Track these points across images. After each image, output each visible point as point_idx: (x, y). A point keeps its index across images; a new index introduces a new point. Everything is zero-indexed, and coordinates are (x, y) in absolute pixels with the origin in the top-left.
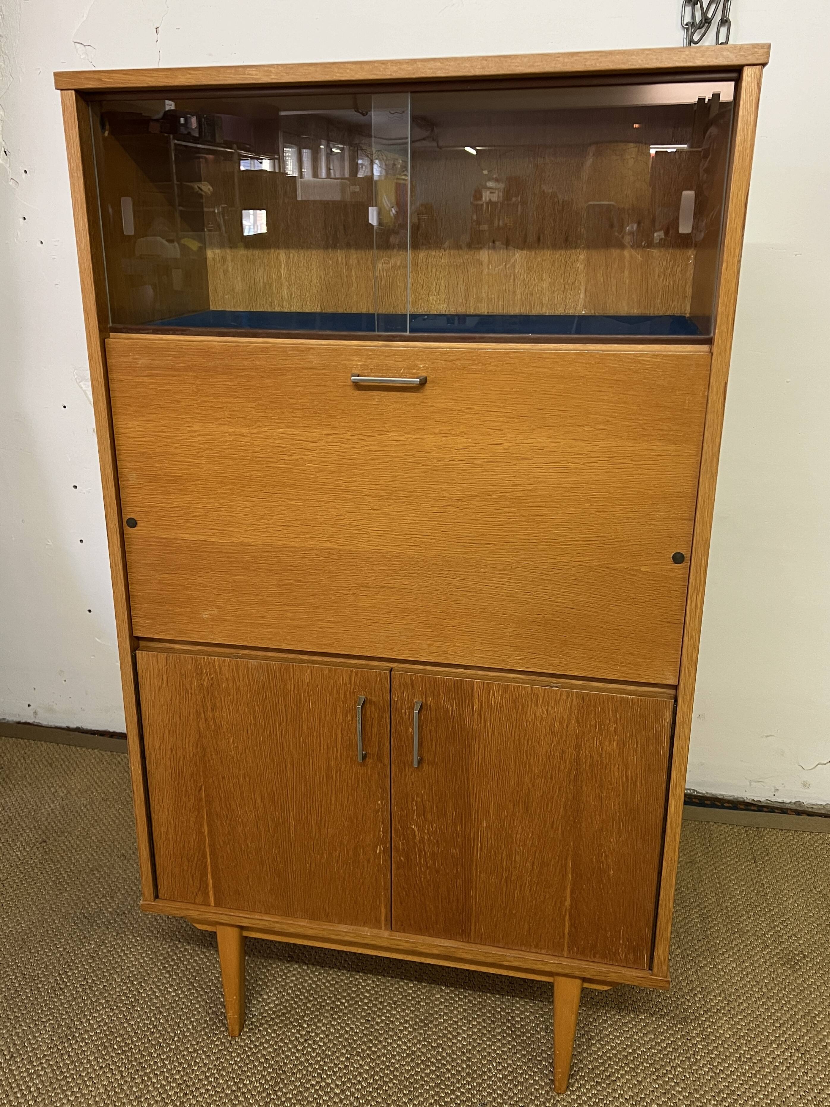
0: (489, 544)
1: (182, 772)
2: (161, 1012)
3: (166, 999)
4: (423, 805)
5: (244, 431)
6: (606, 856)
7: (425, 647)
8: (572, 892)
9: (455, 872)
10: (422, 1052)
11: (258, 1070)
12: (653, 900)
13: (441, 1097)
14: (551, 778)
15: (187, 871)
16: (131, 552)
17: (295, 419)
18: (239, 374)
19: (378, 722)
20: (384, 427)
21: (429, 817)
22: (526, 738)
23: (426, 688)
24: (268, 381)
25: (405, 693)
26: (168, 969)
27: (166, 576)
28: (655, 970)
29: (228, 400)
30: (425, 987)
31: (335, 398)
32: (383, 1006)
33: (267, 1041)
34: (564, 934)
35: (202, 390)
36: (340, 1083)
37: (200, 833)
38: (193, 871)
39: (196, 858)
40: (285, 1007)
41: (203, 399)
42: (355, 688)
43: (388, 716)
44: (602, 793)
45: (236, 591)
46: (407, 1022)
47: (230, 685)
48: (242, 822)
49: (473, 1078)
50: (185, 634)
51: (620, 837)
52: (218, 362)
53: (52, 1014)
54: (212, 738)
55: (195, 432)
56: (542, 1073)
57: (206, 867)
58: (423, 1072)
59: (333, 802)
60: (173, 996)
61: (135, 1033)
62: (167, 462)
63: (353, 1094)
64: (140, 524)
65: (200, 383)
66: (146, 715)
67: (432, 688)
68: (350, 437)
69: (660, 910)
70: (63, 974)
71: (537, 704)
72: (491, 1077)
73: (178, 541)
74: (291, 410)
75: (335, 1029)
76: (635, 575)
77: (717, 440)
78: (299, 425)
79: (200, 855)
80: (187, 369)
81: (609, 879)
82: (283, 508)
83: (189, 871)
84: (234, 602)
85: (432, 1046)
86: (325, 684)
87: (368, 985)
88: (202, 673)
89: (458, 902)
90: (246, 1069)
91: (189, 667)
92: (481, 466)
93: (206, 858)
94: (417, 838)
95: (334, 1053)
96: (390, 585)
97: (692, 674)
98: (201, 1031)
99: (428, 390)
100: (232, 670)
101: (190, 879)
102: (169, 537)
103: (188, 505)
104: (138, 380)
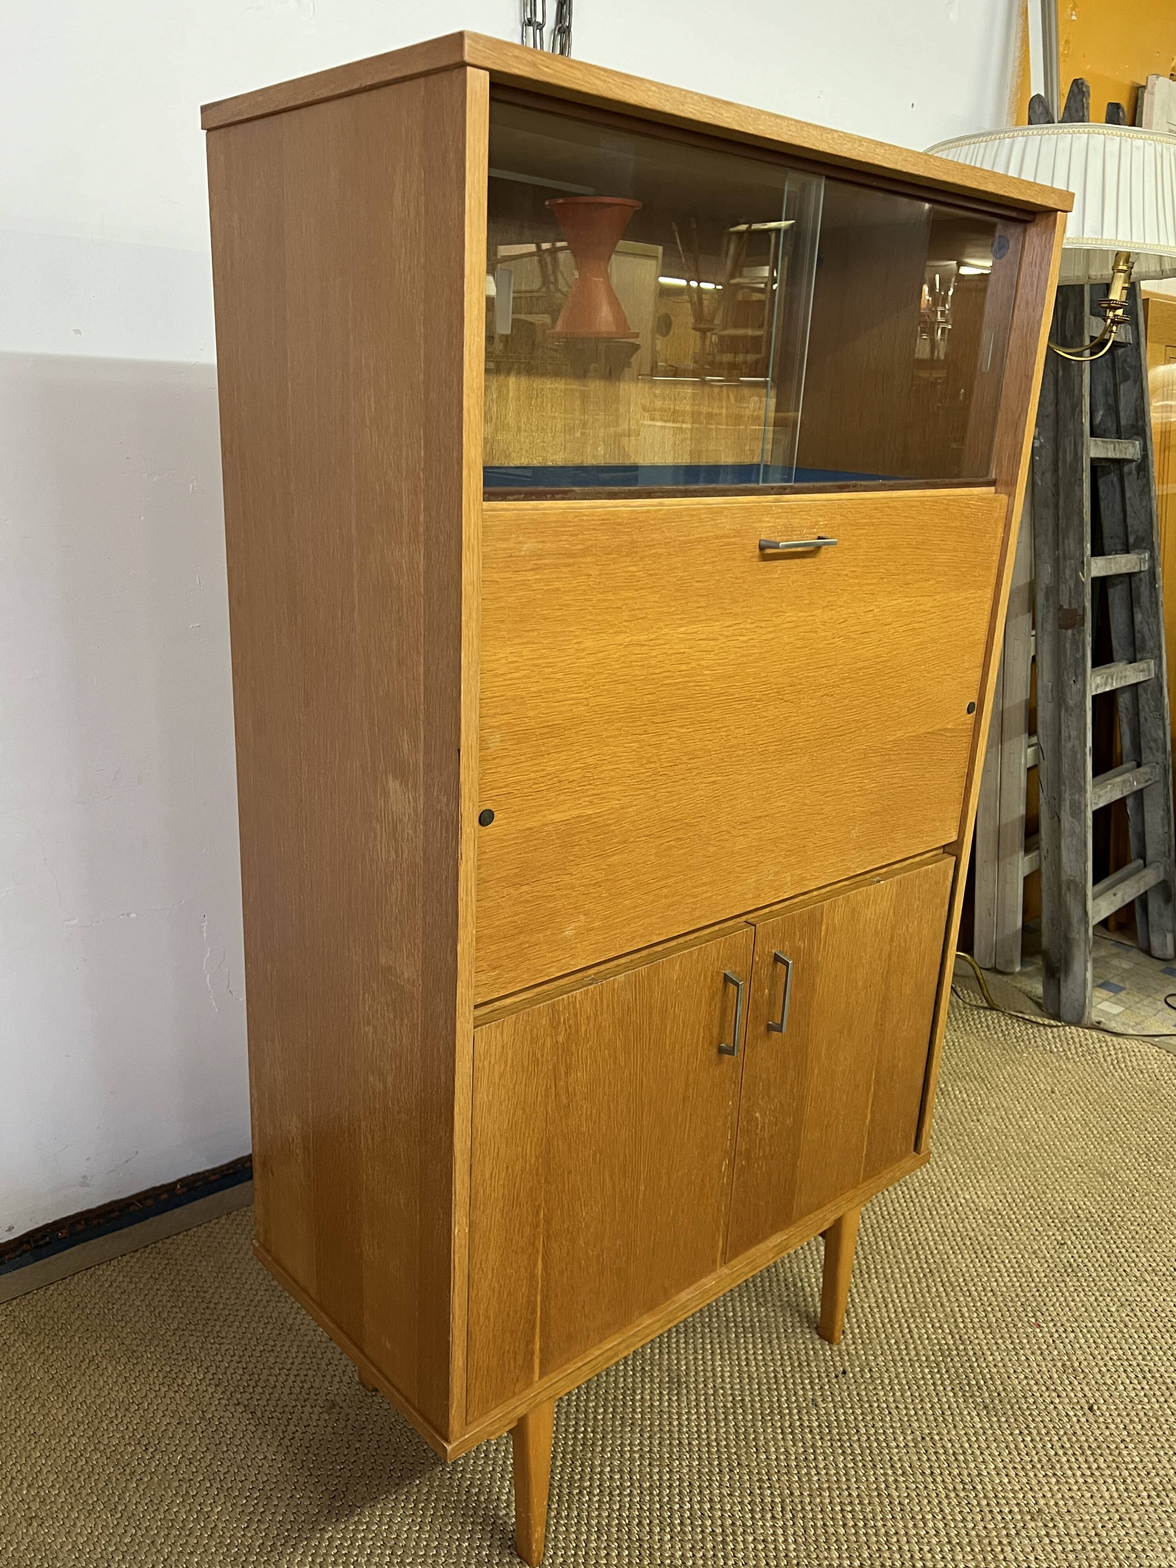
1: (518, 1196)
4: (768, 1081)
5: (641, 638)
6: (898, 1049)
7: (789, 879)
8: (873, 1105)
9: (787, 1147)
15: (509, 1351)
17: (699, 610)
18: (646, 554)
20: (782, 607)
21: (772, 1092)
22: (857, 950)
23: (786, 931)
24: (676, 560)
25: (769, 947)
28: (921, 1148)
29: (628, 594)
31: (743, 576)
33: (578, 1533)
34: (862, 1158)
35: (600, 583)
37: (532, 1277)
38: (517, 1345)
39: (522, 1323)
42: (722, 963)
44: (902, 980)
45: (613, 880)
46: (661, 1395)
47: (591, 1026)
48: (585, 1225)
50: (541, 971)
51: (909, 1022)
52: (625, 538)
54: (561, 1120)
55: (584, 649)
57: (533, 1328)
62: (543, 704)
63: (722, 1496)
67: (790, 929)
68: (752, 626)
71: (868, 907)
73: (546, 828)
74: (695, 599)
76: (943, 735)
78: (702, 618)
79: (528, 1315)
80: (585, 552)
81: (898, 1073)
83: (511, 1350)
84: (606, 897)
86: (693, 972)
88: (558, 1023)
89: (785, 1183)
91: (543, 1022)
92: (854, 640)
93: (535, 1313)
94: (759, 1126)
95: (651, 1480)
96: (767, 813)
99: (824, 553)
100: (596, 1001)
101: (512, 1361)
102: (535, 824)
103: (564, 767)
104: (520, 577)
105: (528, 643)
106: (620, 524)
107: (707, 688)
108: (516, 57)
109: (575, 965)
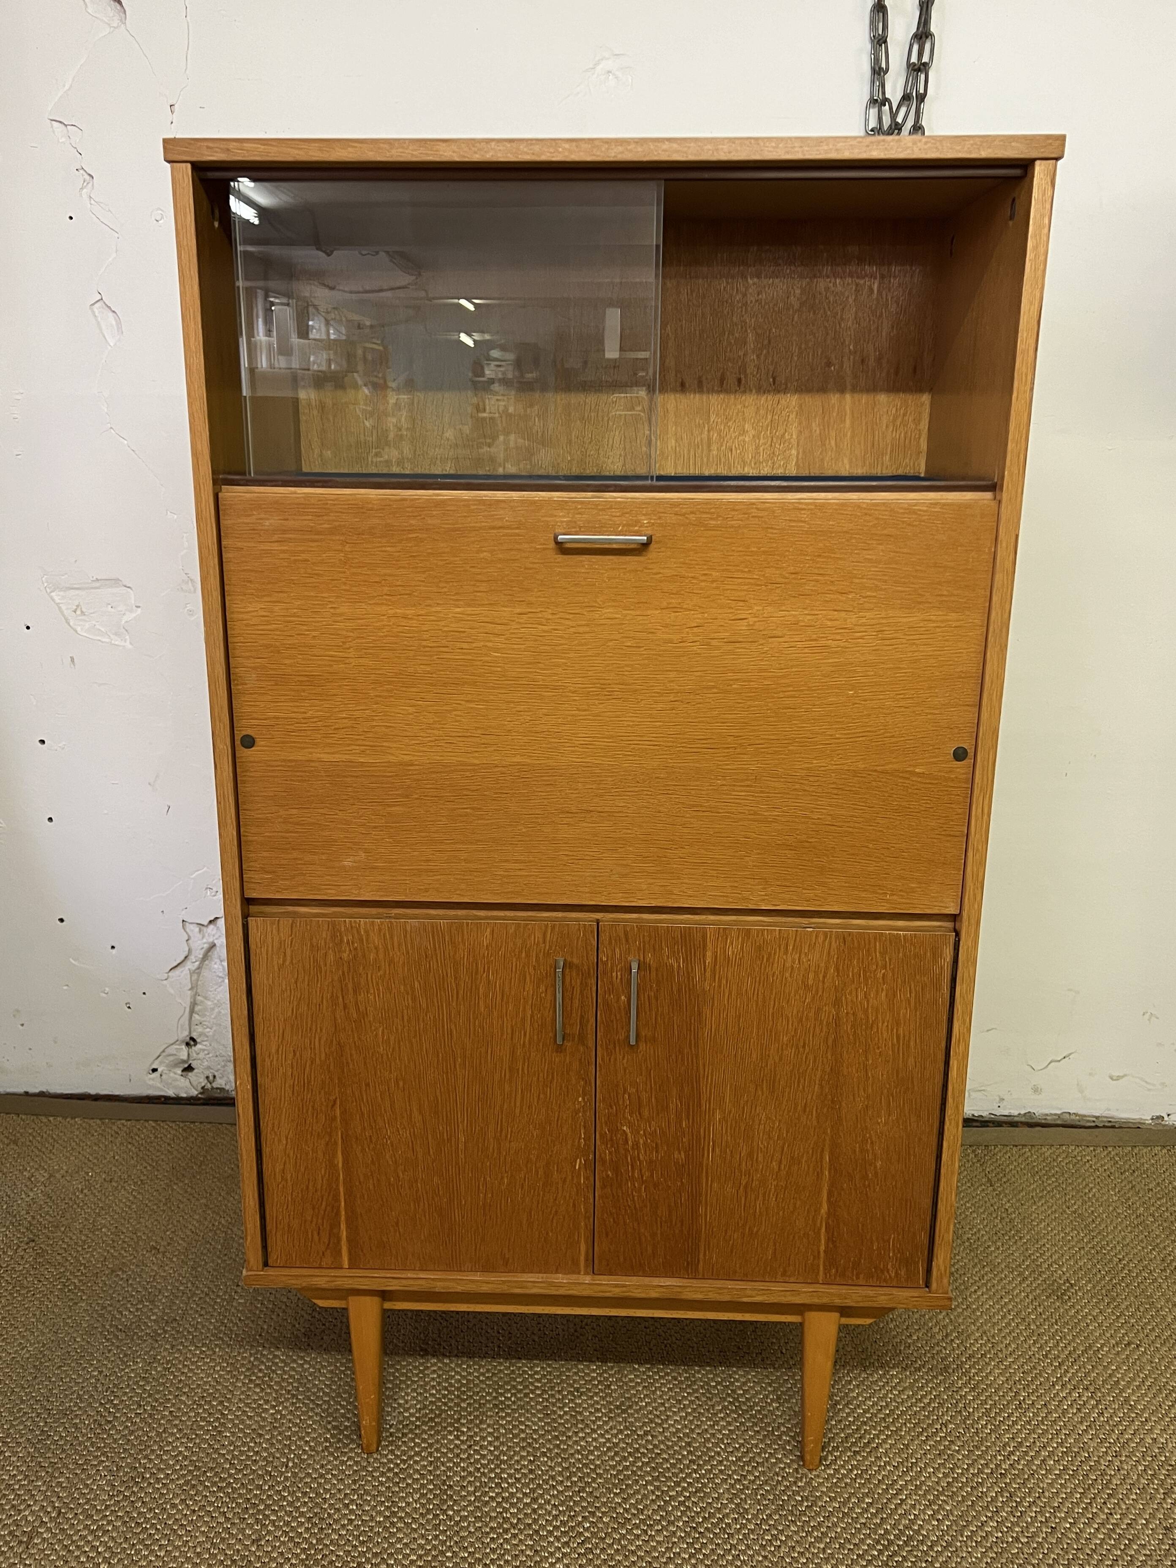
0: (728, 748)
1: (309, 1082)
2: (261, 1435)
3: (264, 1419)
4: (639, 1097)
5: (407, 612)
6: (872, 1143)
7: (644, 887)
8: (830, 1194)
9: (679, 1184)
10: (627, 1444)
11: (414, 1489)
12: (931, 1193)
13: (663, 1492)
14: (804, 1047)
15: (311, 1222)
16: (244, 782)
17: (478, 594)
18: (405, 537)
19: (581, 991)
20: (596, 602)
21: (646, 1113)
22: (773, 997)
23: (644, 942)
24: (442, 545)
25: (617, 950)
26: (257, 1382)
27: (294, 811)
28: (934, 1285)
29: (388, 571)
30: (612, 1368)
31: (531, 566)
32: (563, 1396)
33: (418, 1454)
34: (819, 1252)
35: (353, 559)
36: (528, 1491)
37: (332, 1165)
38: (320, 1221)
39: (324, 1203)
40: (432, 1411)
41: (354, 570)
42: (550, 947)
43: (594, 981)
44: (867, 1060)
45: (392, 827)
46: (598, 1410)
47: (381, 956)
48: (392, 1146)
49: (698, 1465)
50: (319, 890)
51: (889, 1116)
52: (378, 521)
53: (104, 1454)
54: (352, 1031)
55: (341, 615)
56: (784, 1449)
57: (338, 1214)
58: (633, 1466)
59: (518, 1104)
60: (272, 1414)
61: (231, 1464)
62: (300, 656)
63: (548, 1502)
64: (259, 742)
65: (349, 549)
66: (259, 1007)
67: (652, 942)
68: (550, 617)
69: (941, 1206)
70: (106, 1403)
71: (786, 953)
72: (721, 1462)
73: (313, 764)
74: (472, 583)
75: (505, 1429)
76: (908, 779)
77: (1007, 607)
78: (483, 602)
79: (330, 1199)
80: (333, 531)
81: (876, 1173)
82: (459, 713)
83: (314, 1223)
84: (390, 843)
85: (638, 1435)
86: (511, 945)
87: (537, 1373)
88: (342, 940)
89: (682, 1225)
90: (397, 1489)
91: (324, 936)
92: (718, 648)
93: (338, 1201)
94: (630, 1143)
95: (511, 1458)
96: (599, 809)
97: (978, 898)
98: (323, 1451)
99: (653, 553)
100: (384, 935)
101: (315, 1233)
102: (300, 758)
103: (328, 714)
104: (267, 547)
105: (279, 602)
106: (372, 509)
107: (499, 669)
109: (359, 895)
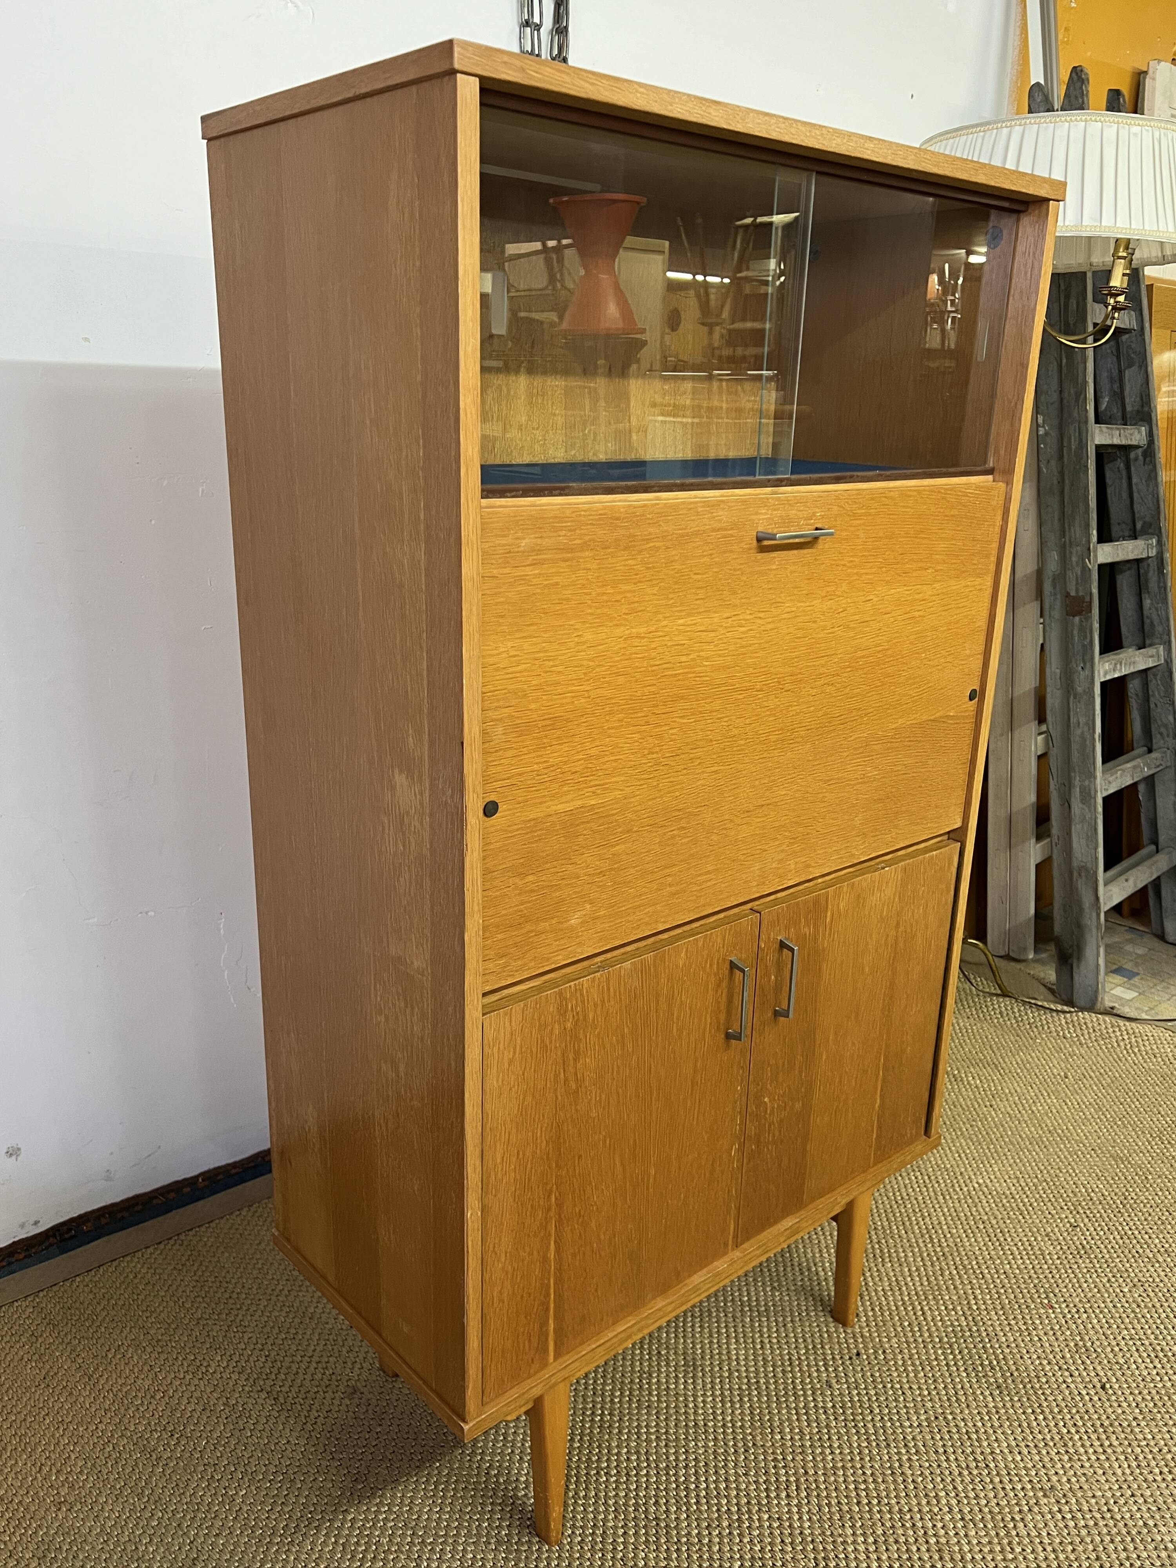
1: (529, 1180)
4: (777, 1066)
5: (641, 630)
6: (907, 1034)
7: (793, 866)
8: (882, 1089)
9: (797, 1131)
10: (729, 1389)
14: (877, 971)
15: (523, 1333)
17: (698, 602)
18: (644, 547)
20: (780, 598)
21: (780, 1077)
22: (863, 936)
23: (791, 918)
24: (673, 553)
25: (774, 933)
27: (528, 878)
28: (932, 1132)
29: (627, 587)
31: (741, 567)
34: (872, 1142)
35: (599, 577)
37: (545, 1259)
38: (531, 1327)
39: (536, 1305)
42: (727, 950)
43: (756, 970)
44: (909, 966)
45: (614, 869)
47: (599, 1012)
50: (548, 959)
51: (917, 1007)
52: (622, 532)
54: (570, 1105)
55: (584, 643)
57: (547, 1310)
62: (544, 697)
64: (499, 807)
65: (596, 567)
67: (795, 916)
68: (751, 617)
71: (873, 894)
73: (550, 819)
74: (693, 591)
76: (944, 722)
78: (700, 610)
79: (541, 1298)
80: (584, 547)
81: (907, 1058)
83: (526, 1332)
85: (727, 1377)
86: (699, 959)
88: (566, 1010)
89: (796, 1167)
91: (551, 1009)
93: (548, 1295)
94: (768, 1111)
99: (822, 544)
100: (603, 987)
101: (527, 1342)
102: (539, 815)
103: (567, 759)
104: (519, 572)
105: (529, 637)
106: (618, 519)
107: (708, 679)
108: (505, 63)
109: (582, 953)
